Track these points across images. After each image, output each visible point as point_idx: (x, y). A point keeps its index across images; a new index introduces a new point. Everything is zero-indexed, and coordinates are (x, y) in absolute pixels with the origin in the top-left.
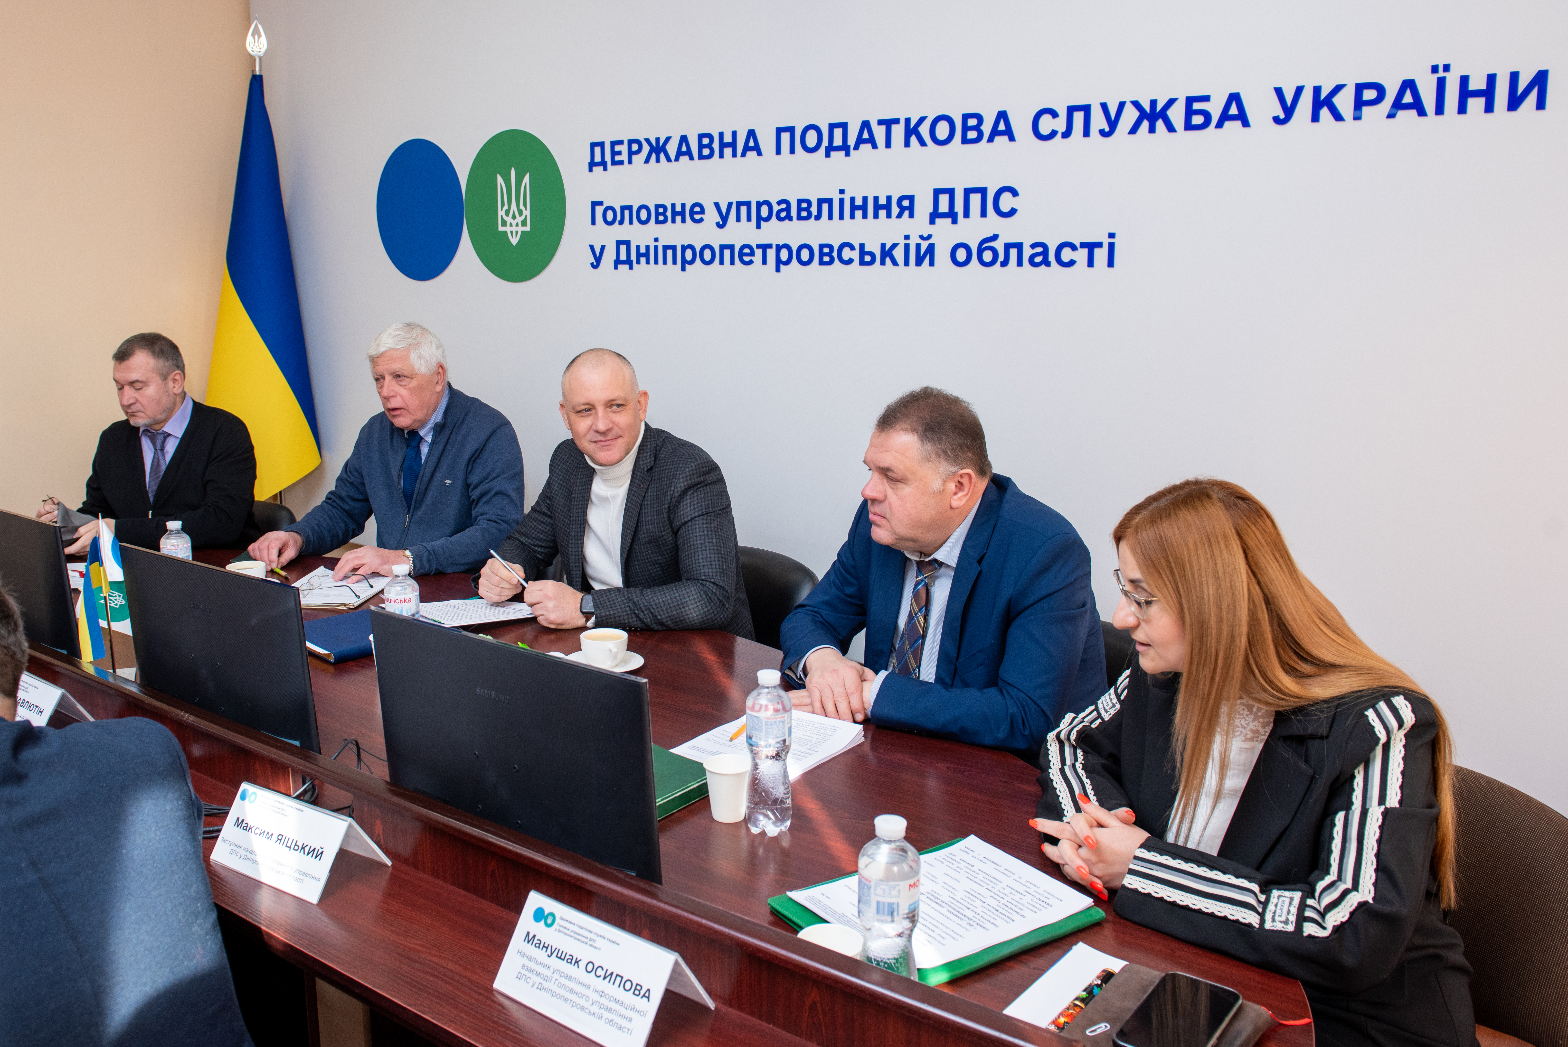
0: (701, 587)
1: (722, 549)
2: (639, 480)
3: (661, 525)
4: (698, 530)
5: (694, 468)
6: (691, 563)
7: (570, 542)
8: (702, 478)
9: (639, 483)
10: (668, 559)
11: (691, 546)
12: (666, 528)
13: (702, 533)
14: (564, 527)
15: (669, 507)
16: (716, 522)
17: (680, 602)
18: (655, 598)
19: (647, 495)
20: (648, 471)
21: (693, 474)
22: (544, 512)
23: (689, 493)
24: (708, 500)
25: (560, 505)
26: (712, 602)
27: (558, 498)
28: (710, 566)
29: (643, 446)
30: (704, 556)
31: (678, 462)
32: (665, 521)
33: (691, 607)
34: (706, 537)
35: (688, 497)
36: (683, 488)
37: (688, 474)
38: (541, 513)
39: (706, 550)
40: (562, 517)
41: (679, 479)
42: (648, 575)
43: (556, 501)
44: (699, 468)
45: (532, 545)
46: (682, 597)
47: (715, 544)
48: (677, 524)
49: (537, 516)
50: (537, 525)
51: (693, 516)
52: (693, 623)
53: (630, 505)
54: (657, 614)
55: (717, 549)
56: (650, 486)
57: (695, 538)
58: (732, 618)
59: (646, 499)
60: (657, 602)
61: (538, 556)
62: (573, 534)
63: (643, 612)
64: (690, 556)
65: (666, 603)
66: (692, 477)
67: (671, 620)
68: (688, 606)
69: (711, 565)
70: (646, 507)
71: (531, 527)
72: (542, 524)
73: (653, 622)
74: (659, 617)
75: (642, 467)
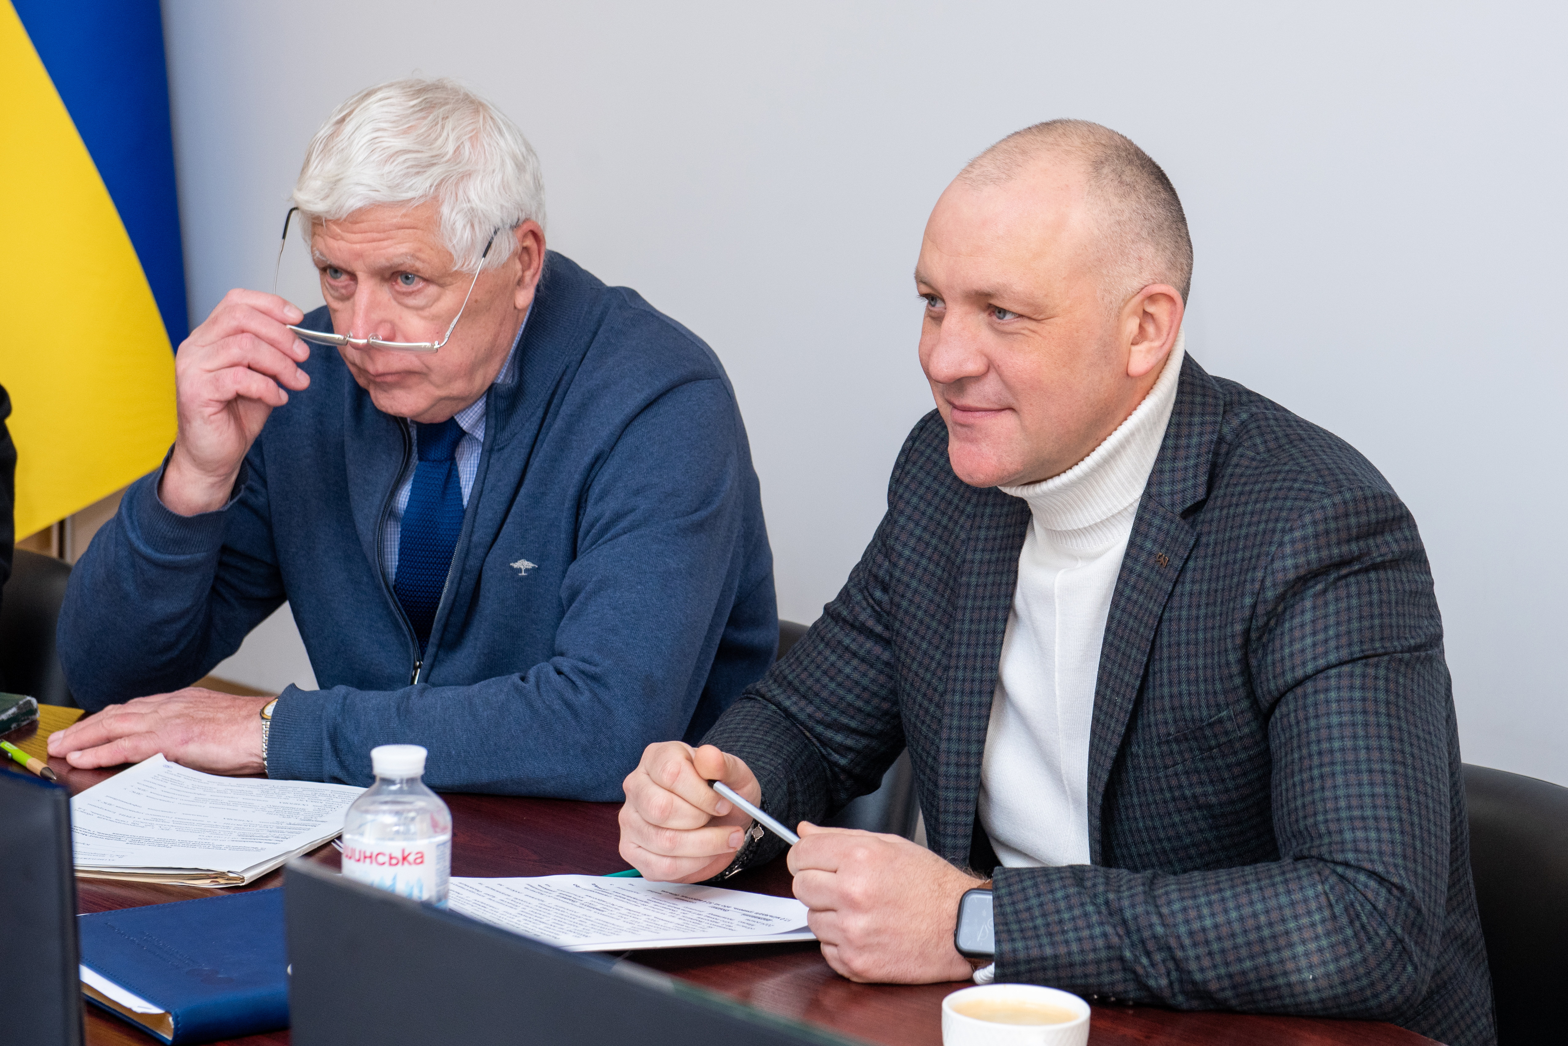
0: (1340, 888)
1: (1410, 771)
2: (1155, 541)
3: (1218, 686)
4: (1334, 706)
5: (1330, 512)
6: (1310, 810)
7: (946, 721)
8: (1354, 547)
9: (1156, 549)
10: (1234, 795)
11: (1310, 756)
12: (1231, 698)
13: (1346, 718)
14: (928, 676)
15: (1247, 632)
16: (1392, 686)
17: (1266, 932)
18: (1192, 914)
19: (1179, 589)
20: (1187, 514)
21: (1327, 532)
22: (863, 624)
23: (1311, 592)
24: (1372, 617)
25: (919, 607)
26: (1370, 939)
27: (914, 584)
28: (1371, 823)
29: (1178, 437)
30: (1354, 791)
31: (1281, 494)
32: (1231, 677)
33: (1300, 949)
34: (1361, 732)
35: (1308, 604)
36: (1291, 575)
37: (1310, 530)
38: (853, 626)
39: (1358, 772)
40: (924, 645)
41: (1281, 544)
42: (1169, 839)
43: (909, 595)
44: (1347, 515)
45: (819, 722)
46: (1275, 916)
47: (1387, 755)
48: (1270, 685)
49: (841, 636)
50: (840, 664)
51: (1322, 662)
52: (1302, 999)
53: (1125, 617)
54: (1193, 966)
55: (1394, 773)
56: (1191, 564)
57: (1324, 733)
58: (1431, 993)
59: (1175, 602)
60: (1196, 926)
61: (836, 757)
62: (957, 698)
63: (1148, 954)
64: (1307, 787)
65: (1224, 931)
66: (1322, 541)
67: (1234, 987)
68: (1291, 945)
69: (1376, 819)
70: (1174, 627)
71: (818, 667)
72: (855, 662)
73: (1176, 987)
74: (1198, 977)
75: (1167, 500)
